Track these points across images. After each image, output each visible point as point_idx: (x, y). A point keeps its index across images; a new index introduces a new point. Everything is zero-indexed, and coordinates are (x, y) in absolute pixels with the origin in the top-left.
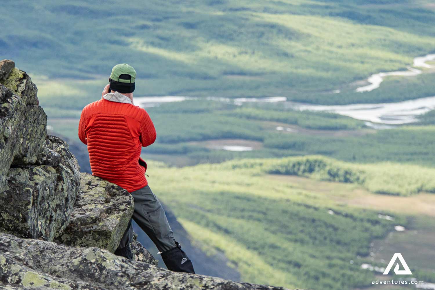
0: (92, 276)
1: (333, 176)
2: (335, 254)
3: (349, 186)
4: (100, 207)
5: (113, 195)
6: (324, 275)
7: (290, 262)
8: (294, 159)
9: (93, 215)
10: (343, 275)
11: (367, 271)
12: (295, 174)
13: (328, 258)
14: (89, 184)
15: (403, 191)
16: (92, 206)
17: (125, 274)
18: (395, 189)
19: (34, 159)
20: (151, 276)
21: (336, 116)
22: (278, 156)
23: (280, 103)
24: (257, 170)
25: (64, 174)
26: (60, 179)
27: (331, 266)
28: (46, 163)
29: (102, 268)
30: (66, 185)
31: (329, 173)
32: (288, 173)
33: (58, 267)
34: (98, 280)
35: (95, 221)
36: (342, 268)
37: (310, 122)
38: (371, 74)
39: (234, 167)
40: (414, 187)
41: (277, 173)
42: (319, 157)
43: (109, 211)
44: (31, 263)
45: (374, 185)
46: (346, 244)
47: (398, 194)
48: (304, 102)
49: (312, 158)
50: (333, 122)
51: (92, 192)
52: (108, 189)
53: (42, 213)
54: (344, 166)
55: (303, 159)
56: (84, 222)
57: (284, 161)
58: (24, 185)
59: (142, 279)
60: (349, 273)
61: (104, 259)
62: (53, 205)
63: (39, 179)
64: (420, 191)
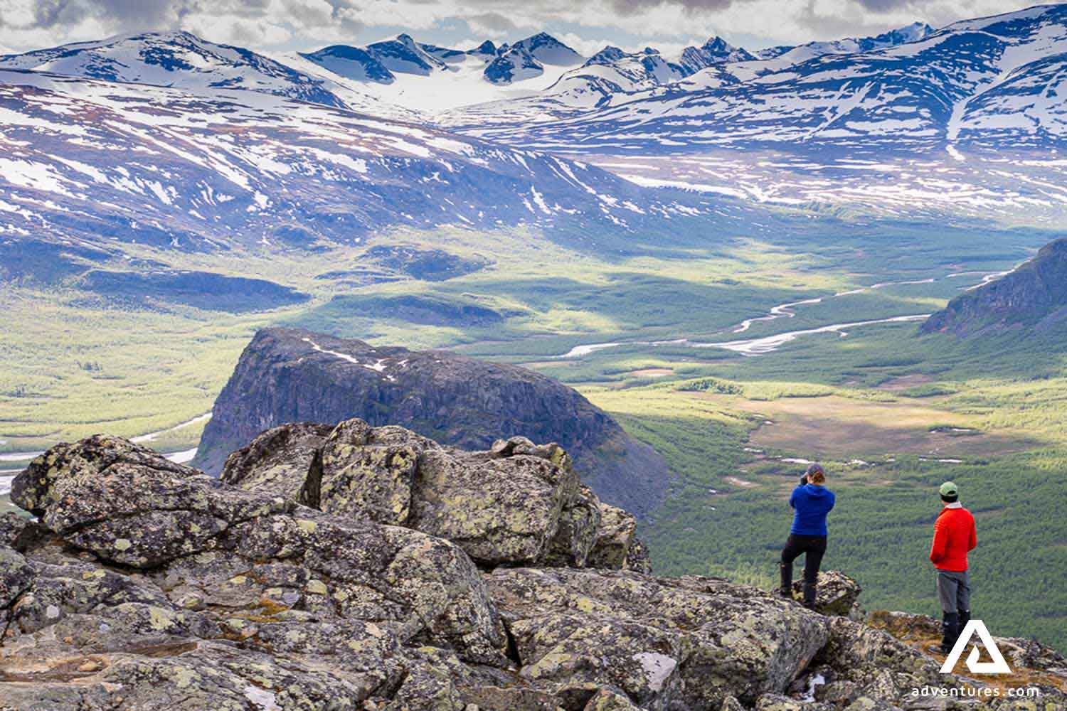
0: (623, 597)
1: (721, 389)
2: (726, 442)
3: (732, 396)
4: (615, 527)
5: (623, 518)
6: (720, 456)
7: (695, 449)
8: (695, 380)
9: (611, 533)
10: (732, 456)
11: (748, 452)
12: (695, 390)
13: (721, 445)
14: (606, 511)
15: (769, 397)
16: (609, 527)
17: (645, 595)
18: (764, 396)
19: (573, 504)
20: (662, 597)
21: (721, 350)
22: (684, 379)
23: (683, 343)
24: (670, 389)
25: (592, 511)
26: (589, 515)
27: (724, 450)
28: (580, 505)
29: (629, 592)
30: (593, 519)
31: (719, 388)
32: (691, 390)
33: (600, 592)
34: (627, 600)
35: (612, 537)
36: (731, 451)
37: (703, 355)
38: (743, 321)
39: (655, 388)
40: (775, 395)
41: (684, 390)
42: (712, 378)
43: (621, 530)
44: (582, 591)
45: (749, 395)
46: (733, 435)
47: (766, 400)
48: (698, 341)
49: (707, 378)
50: (719, 354)
51: (608, 517)
52: (618, 514)
53: (579, 539)
54: (728, 383)
55: (700, 380)
56: (605, 538)
57: (688, 382)
58: (567, 522)
59: (657, 599)
60: (736, 454)
61: (630, 586)
62: (586, 532)
63: (577, 517)
64: (780, 396)
